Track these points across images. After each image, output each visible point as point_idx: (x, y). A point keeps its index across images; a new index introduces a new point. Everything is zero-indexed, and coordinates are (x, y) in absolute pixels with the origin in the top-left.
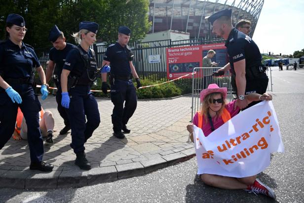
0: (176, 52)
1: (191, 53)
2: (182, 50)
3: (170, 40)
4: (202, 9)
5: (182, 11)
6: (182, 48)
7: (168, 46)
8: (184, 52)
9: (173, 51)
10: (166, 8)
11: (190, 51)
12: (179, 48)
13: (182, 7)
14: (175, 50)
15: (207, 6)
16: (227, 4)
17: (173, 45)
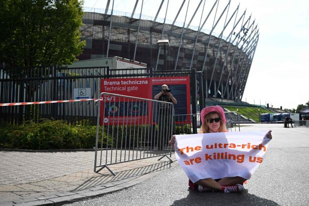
0: (115, 86)
1: (136, 88)
2: (125, 83)
3: (108, 68)
4: (180, 37)
5: (151, 37)
6: (124, 80)
7: (105, 76)
8: (127, 86)
9: (111, 83)
10: (129, 30)
11: (136, 85)
12: (120, 80)
13: (151, 32)
14: (114, 83)
15: (187, 35)
16: (212, 34)
17: (111, 76)
